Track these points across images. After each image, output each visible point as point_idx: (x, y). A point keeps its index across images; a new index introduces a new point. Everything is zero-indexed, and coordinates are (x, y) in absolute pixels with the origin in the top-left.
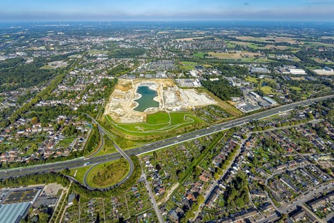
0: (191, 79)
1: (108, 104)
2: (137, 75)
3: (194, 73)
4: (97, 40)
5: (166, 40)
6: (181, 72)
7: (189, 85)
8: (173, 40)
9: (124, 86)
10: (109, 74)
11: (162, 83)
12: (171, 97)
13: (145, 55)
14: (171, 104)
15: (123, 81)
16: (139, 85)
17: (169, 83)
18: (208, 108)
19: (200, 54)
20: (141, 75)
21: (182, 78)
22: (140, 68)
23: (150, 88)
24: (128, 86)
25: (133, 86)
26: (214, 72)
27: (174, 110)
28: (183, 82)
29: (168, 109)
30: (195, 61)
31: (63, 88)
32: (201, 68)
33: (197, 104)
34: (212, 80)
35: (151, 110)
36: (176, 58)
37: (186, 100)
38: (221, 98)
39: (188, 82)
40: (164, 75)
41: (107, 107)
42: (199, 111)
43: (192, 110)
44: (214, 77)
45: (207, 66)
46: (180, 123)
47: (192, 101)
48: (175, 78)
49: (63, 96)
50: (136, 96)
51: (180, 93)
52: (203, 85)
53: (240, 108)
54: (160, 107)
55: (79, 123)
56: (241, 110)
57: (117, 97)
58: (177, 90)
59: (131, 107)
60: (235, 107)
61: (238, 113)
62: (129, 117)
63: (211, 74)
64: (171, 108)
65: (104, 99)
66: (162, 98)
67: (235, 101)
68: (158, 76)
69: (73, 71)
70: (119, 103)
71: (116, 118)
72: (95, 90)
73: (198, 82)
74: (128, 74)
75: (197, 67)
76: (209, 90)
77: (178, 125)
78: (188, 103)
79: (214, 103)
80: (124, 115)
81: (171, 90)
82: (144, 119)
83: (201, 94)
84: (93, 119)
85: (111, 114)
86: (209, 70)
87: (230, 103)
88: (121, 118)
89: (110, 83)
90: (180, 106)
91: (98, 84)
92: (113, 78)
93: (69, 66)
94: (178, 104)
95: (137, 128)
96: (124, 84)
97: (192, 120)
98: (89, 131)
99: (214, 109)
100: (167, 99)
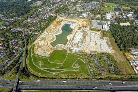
0: (103, 21)
1: (40, 36)
2: (68, 15)
3: (109, 16)
6: (99, 13)
7: (99, 27)
9: (57, 23)
10: (56, 12)
11: (81, 22)
12: (79, 37)
14: (75, 44)
15: (59, 18)
16: (66, 22)
17: (85, 23)
18: (102, 56)
20: (72, 15)
21: (97, 19)
22: (74, 8)
23: (72, 26)
24: (59, 23)
25: (62, 23)
26: (128, 16)
27: (74, 51)
28: (95, 24)
29: (70, 49)
30: (117, 3)
32: (119, 9)
34: (122, 24)
35: (60, 47)
37: (86, 43)
38: (119, 47)
39: (99, 24)
40: (85, 16)
41: (39, 38)
43: (86, 55)
45: (125, 8)
46: (68, 68)
47: (92, 44)
48: (92, 19)
49: (24, 26)
50: (59, 31)
51: (87, 34)
52: (110, 29)
53: (135, 66)
54: (66, 45)
55: (17, 47)
56: (135, 69)
57: (48, 31)
58: (87, 31)
59: (50, 41)
60: (130, 63)
61: (130, 72)
62: (43, 49)
63: (125, 17)
64: (72, 48)
65: (41, 31)
66: (72, 37)
67: (133, 55)
68: (81, 16)
69: (41, 8)
70: (46, 36)
71: (36, 49)
72: (41, 24)
73: (108, 25)
74: (65, 13)
75: (115, 9)
76: (113, 36)
77: (65, 70)
78: (87, 47)
79: (110, 51)
80: (42, 47)
81: (83, 30)
82: (49, 54)
83: (103, 39)
84: (25, 46)
85: (36, 44)
86: (125, 13)
87: (127, 55)
88: (39, 49)
89: (50, 20)
90: (80, 48)
91: (45, 19)
92: (55, 15)
93: (42, 5)
94: (79, 45)
95: (39, 63)
96: (58, 20)
97: (78, 69)
98: (18, 55)
99: (106, 59)
100: (75, 39)
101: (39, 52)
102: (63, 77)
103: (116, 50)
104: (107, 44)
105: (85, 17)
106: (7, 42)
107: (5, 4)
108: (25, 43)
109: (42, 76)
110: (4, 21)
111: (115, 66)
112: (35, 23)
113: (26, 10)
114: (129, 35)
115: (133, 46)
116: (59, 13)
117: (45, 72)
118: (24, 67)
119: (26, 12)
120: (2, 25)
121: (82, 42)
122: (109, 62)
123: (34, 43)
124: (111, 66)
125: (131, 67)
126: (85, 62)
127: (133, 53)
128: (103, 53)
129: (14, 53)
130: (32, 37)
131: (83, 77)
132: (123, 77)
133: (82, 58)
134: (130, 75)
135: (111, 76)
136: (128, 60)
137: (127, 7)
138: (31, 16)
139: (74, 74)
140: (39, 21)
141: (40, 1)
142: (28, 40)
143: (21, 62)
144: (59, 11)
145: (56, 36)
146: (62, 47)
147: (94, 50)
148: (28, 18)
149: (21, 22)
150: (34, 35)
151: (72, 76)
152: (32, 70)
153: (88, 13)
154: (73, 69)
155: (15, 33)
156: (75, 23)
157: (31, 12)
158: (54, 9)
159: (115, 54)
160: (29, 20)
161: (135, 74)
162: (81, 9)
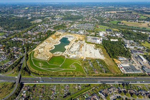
0: (97, 38)
1: (40, 45)
2: (66, 31)
3: (101, 34)
4: (64, 11)
5: (98, 12)
6: (94, 32)
7: (93, 41)
8: (103, 12)
9: (56, 36)
10: (54, 28)
11: (77, 37)
12: (76, 47)
13: (81, 20)
14: (72, 52)
15: (58, 33)
16: (64, 36)
17: (81, 38)
18: (95, 61)
19: (115, 22)
20: (69, 31)
22: (72, 26)
23: (69, 39)
24: (57, 36)
25: (61, 36)
27: (71, 57)
28: (90, 39)
29: (67, 56)
30: (108, 26)
31: (29, 32)
32: (110, 30)
33: (89, 56)
34: (112, 40)
35: (59, 53)
36: (97, 23)
37: (82, 52)
38: (109, 55)
39: (93, 39)
41: (38, 46)
42: (86, 62)
43: (82, 60)
44: (115, 38)
45: (115, 30)
48: (87, 35)
49: (25, 37)
50: (57, 42)
51: (83, 46)
52: (102, 43)
53: (121, 68)
54: (64, 52)
55: (18, 53)
56: (121, 70)
57: (47, 42)
58: (83, 43)
59: (49, 49)
60: (117, 66)
61: (117, 71)
62: (43, 55)
63: (114, 35)
64: (70, 55)
65: (40, 42)
66: (70, 47)
67: (120, 61)
68: (78, 33)
69: (40, 25)
70: (45, 45)
71: (36, 54)
72: (40, 36)
73: (101, 40)
74: (63, 29)
75: (107, 30)
76: (105, 47)
77: (63, 69)
78: (83, 54)
79: (102, 58)
80: (42, 53)
81: (79, 42)
82: (49, 58)
83: (97, 49)
84: (26, 52)
85: (36, 51)
86: (115, 33)
87: (115, 61)
88: (39, 55)
89: (50, 33)
90: (77, 55)
91: (44, 33)
92: (54, 30)
93: (41, 22)
94: (76, 53)
95: (40, 64)
96: (57, 34)
97: (75, 68)
98: (18, 59)
99: (99, 63)
100: (72, 48)
101: (39, 57)
102: (62, 74)
103: (107, 57)
104: (100, 53)
105: (82, 33)
106: (8, 48)
107: (5, 19)
108: (26, 50)
109: (42, 74)
110: (5, 32)
111: (106, 67)
112: (35, 35)
113: (26, 25)
114: (117, 47)
115: (120, 55)
116: (58, 29)
117: (45, 70)
118: (25, 67)
119: (26, 27)
120: (2, 35)
121: (78, 51)
122: (101, 65)
123: (34, 50)
124: (103, 67)
125: (118, 68)
126: (81, 65)
127: (120, 59)
128: (96, 59)
129: (15, 57)
130: (32, 45)
131: (79, 75)
132: (112, 74)
133: (78, 62)
134: (117, 73)
135: (102, 74)
136: (116, 64)
137: (116, 29)
138: (31, 30)
139: (71, 72)
140: (38, 34)
141: (40, 20)
142: (28, 48)
143: (22, 64)
144: (57, 28)
145: (54, 46)
146: (60, 54)
147: (89, 57)
148: (28, 31)
149: (21, 34)
150: (34, 44)
151: (69, 73)
152: (33, 69)
153: (84, 31)
154: (70, 68)
155: (16, 42)
156: (72, 37)
157: (30, 27)
158: (53, 26)
159: (106, 60)
160: (29, 33)
161: (121, 73)
162: (78, 27)
